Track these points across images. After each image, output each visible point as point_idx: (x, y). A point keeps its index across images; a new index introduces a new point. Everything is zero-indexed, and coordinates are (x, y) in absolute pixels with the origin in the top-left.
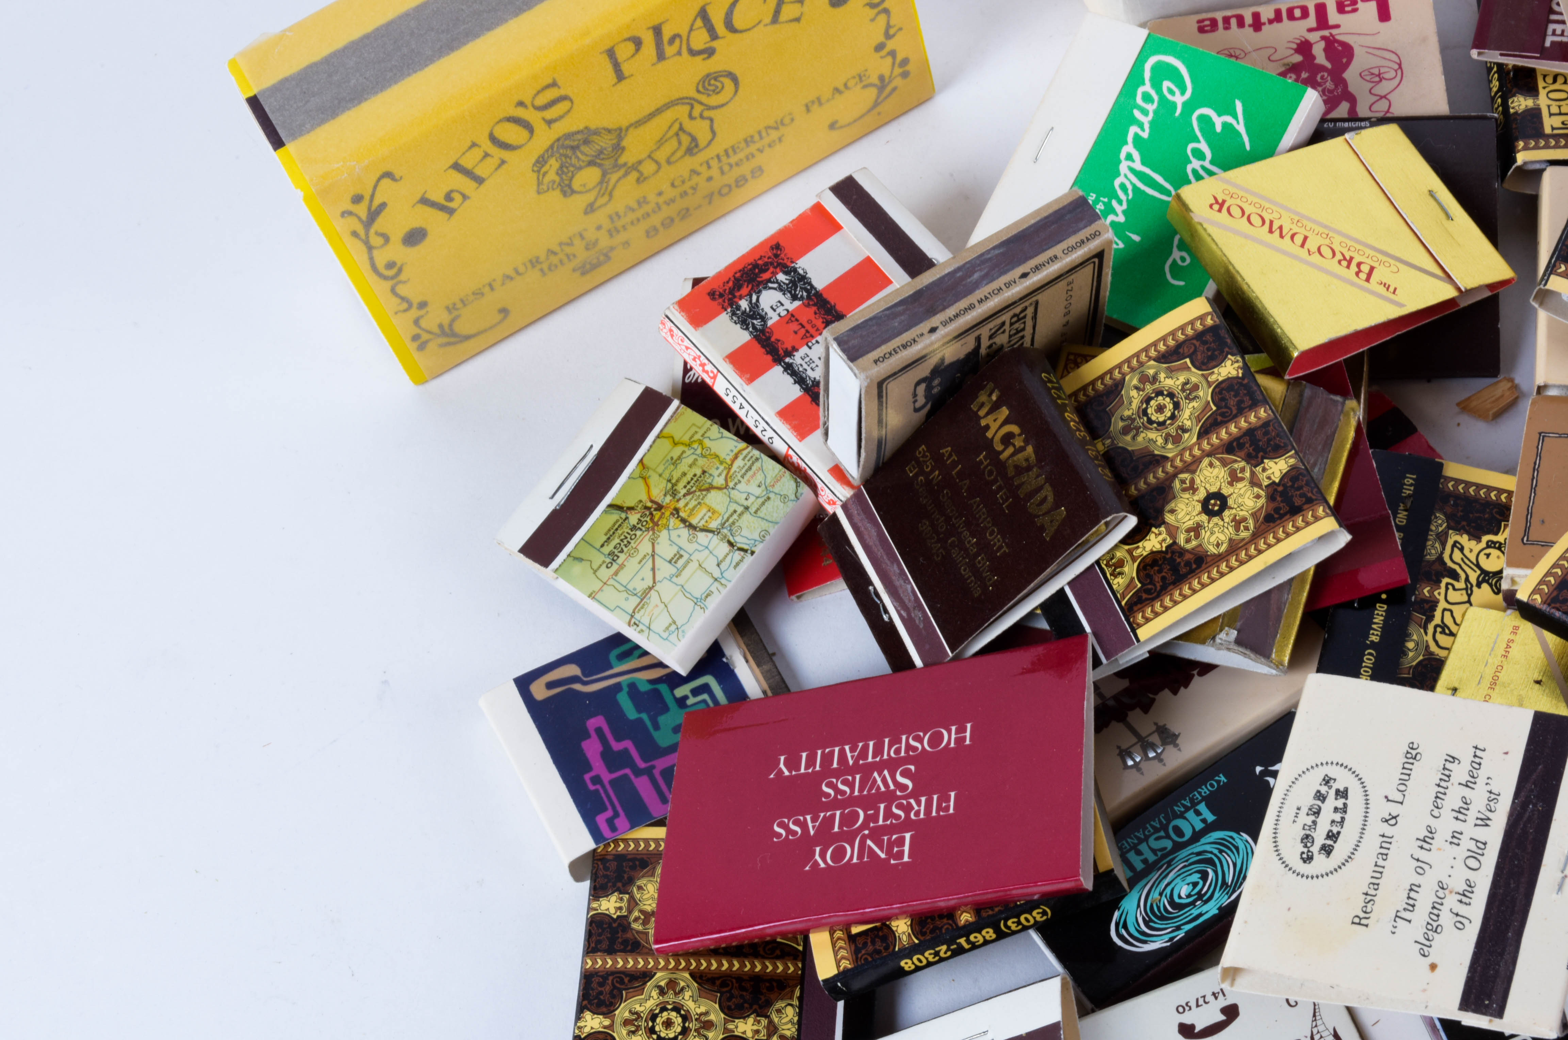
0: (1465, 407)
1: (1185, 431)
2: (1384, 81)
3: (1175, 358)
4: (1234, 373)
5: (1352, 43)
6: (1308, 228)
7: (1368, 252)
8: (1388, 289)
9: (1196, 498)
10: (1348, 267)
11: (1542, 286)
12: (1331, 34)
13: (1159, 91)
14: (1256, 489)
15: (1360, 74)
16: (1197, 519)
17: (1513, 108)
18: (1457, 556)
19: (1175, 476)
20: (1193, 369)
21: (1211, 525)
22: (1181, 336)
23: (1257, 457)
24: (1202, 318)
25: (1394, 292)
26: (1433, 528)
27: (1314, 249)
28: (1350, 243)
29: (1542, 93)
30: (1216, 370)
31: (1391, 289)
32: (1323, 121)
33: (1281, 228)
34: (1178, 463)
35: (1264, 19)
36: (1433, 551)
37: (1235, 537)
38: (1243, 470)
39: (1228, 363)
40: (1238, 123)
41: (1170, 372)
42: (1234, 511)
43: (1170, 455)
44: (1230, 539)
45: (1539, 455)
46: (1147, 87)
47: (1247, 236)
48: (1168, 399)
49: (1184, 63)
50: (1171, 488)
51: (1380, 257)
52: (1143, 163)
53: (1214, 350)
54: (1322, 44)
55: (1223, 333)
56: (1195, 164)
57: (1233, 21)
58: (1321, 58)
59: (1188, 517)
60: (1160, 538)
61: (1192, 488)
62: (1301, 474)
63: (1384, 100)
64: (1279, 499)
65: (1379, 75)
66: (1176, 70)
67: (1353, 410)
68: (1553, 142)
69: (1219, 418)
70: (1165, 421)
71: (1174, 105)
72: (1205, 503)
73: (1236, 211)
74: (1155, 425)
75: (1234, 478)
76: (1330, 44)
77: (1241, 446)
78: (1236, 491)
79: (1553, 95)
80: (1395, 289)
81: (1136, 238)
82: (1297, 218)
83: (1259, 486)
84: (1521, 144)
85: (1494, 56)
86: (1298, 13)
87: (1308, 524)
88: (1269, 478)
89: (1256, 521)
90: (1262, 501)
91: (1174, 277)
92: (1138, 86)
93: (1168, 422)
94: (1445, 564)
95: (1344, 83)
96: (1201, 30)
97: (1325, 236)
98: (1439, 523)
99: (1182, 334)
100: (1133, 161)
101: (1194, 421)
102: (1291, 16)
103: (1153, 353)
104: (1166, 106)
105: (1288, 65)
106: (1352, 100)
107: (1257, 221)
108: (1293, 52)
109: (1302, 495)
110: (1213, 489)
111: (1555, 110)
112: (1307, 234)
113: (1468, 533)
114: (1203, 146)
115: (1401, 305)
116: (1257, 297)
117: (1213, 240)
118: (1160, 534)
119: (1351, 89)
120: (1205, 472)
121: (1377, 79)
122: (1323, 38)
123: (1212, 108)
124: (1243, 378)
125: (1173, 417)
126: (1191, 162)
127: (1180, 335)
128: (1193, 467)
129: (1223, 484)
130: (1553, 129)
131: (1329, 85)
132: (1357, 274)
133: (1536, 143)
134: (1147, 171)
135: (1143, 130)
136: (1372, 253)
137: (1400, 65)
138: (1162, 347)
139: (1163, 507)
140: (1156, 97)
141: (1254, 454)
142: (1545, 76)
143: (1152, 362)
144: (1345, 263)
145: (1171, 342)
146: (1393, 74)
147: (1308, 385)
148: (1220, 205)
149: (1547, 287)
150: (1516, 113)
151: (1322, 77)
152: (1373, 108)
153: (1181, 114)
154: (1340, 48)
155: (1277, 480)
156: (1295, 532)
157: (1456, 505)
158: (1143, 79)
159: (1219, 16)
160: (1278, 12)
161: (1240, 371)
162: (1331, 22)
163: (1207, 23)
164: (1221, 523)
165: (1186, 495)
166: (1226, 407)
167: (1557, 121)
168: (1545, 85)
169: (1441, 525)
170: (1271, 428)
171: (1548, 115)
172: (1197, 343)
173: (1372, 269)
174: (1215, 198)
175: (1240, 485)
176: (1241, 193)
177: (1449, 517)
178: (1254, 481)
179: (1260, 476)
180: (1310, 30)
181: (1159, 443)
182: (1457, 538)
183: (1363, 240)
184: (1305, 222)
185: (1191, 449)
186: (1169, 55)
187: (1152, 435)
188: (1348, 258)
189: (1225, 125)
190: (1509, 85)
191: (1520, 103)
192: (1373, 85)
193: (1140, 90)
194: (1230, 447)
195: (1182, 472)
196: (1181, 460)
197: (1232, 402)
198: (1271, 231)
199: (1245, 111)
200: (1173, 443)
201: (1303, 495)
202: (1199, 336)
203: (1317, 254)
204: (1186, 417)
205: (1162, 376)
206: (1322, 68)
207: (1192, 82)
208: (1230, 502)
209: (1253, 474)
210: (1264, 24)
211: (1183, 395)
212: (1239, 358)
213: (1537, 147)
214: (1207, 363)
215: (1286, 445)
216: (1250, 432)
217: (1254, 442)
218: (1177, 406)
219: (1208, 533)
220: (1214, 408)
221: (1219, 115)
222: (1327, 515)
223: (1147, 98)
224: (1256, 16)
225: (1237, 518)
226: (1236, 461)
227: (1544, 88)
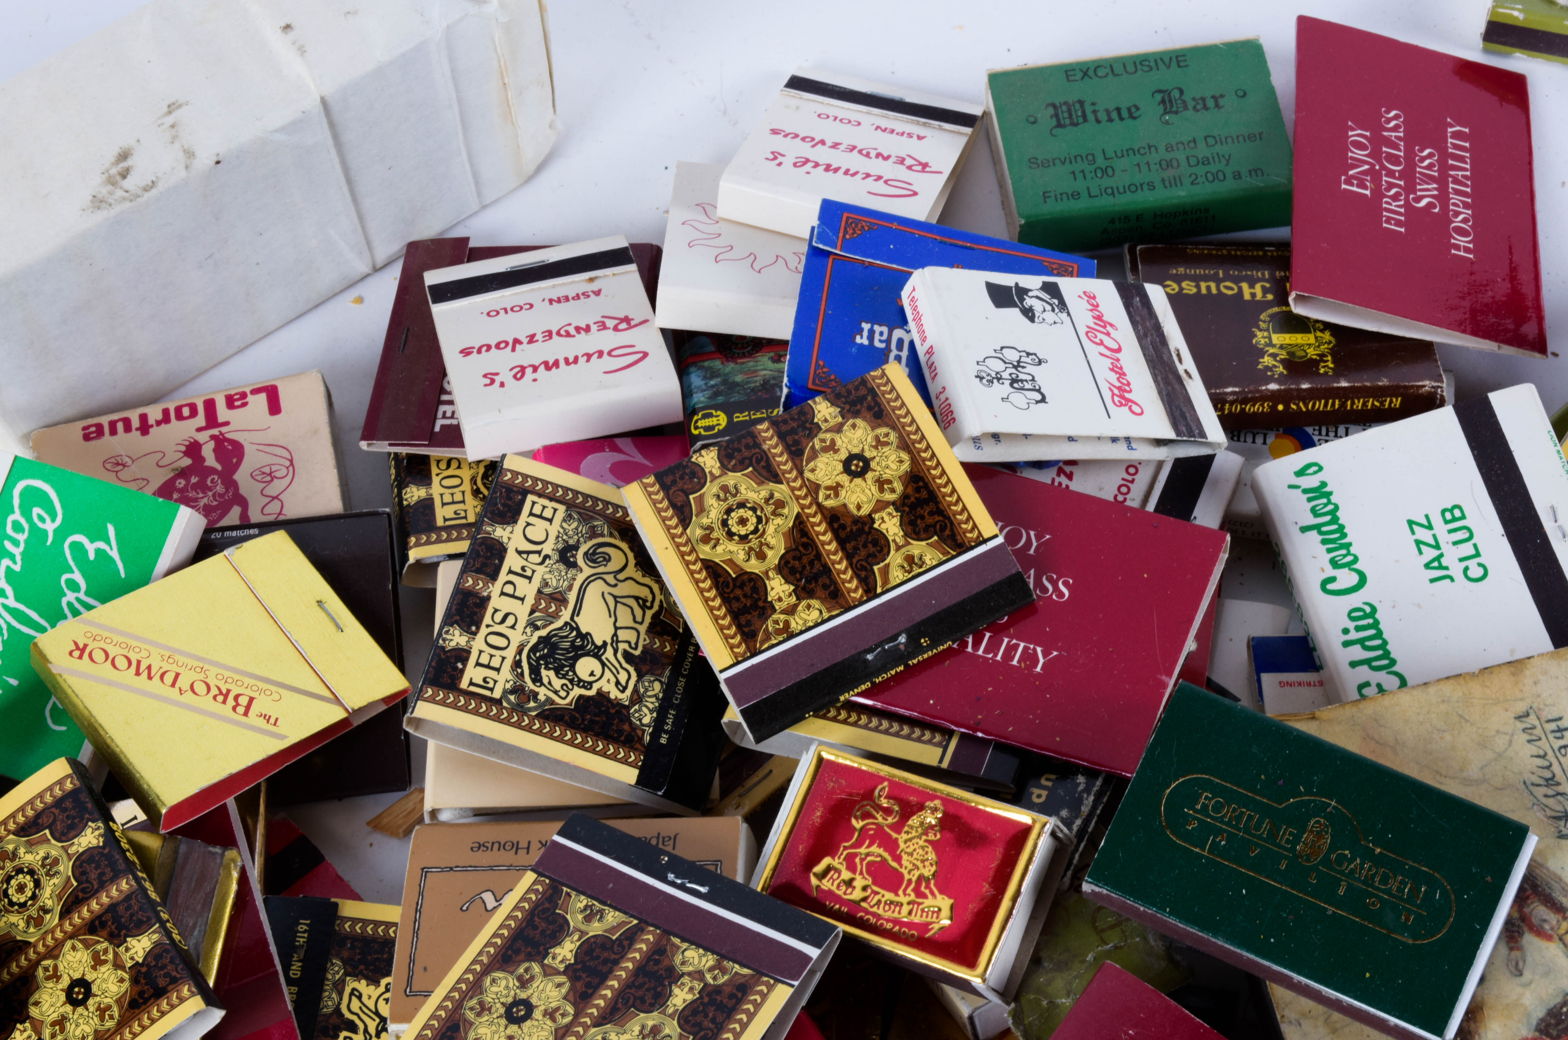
0: (376, 825)
1: (47, 911)
2: (275, 480)
3: (34, 830)
4: (94, 842)
5: (241, 441)
6: (180, 664)
7: (248, 681)
8: (268, 721)
9: (60, 986)
10: (224, 702)
11: (408, 714)
12: (220, 432)
13: (29, 519)
14: (119, 972)
15: (251, 474)
16: (62, 1010)
17: (406, 500)
18: (355, 1005)
19: (38, 963)
20: (53, 841)
21: (75, 1017)
22: (39, 805)
23: (119, 935)
24: (61, 782)
25: (275, 724)
26: (330, 977)
27: (186, 686)
28: (227, 674)
29: (436, 480)
30: (76, 841)
31: (272, 721)
32: (208, 531)
33: (149, 668)
34: (41, 948)
35: (151, 421)
36: (330, 1003)
37: (100, 1028)
38: (106, 951)
39: (89, 831)
40: (111, 549)
41: (30, 845)
42: (98, 999)
43: (32, 940)
44: (96, 1031)
45: (421, 894)
46: (17, 516)
47: (110, 683)
48: (28, 877)
49: (52, 486)
50: (34, 977)
51: (261, 685)
52: (17, 599)
53: (74, 818)
54: (212, 444)
55: (84, 797)
56: (70, 596)
57: (120, 426)
58: (210, 459)
59: (52, 1009)
60: (26, 1035)
61: (56, 976)
62: (166, 951)
63: (276, 501)
64: (143, 981)
65: (270, 474)
66: (45, 494)
67: (234, 861)
68: (444, 535)
69: (81, 895)
70: (26, 902)
71: (45, 532)
72: (69, 992)
73: (99, 656)
74: (16, 907)
75: (97, 962)
76: (220, 442)
77: (103, 925)
78: (100, 976)
79: (446, 482)
80: (277, 719)
81: (14, 682)
82: (167, 654)
83: (123, 968)
84: (413, 540)
85: (383, 447)
86: (186, 412)
87: (173, 1007)
88: (132, 958)
89: (121, 1008)
90: (126, 984)
91: (55, 722)
92: (7, 515)
93: (30, 903)
94: (343, 1015)
95: (235, 485)
96: (87, 438)
97: (199, 670)
98: (336, 970)
99: (41, 802)
100: (6, 597)
101: (55, 899)
102: (180, 417)
103: (12, 826)
104: (37, 534)
105: (177, 469)
106: (243, 503)
107: (121, 663)
108: (182, 455)
109: (165, 976)
110: (77, 976)
111: (447, 498)
112: (178, 670)
113: (366, 978)
114: (77, 577)
115: (283, 737)
116: (122, 752)
117: (73, 691)
118: (25, 1030)
119: (242, 491)
120: (68, 957)
121: (269, 478)
122: (213, 437)
123: (84, 535)
124: (103, 847)
125: (34, 897)
126: (65, 595)
127: (38, 803)
128: (56, 952)
129: (86, 969)
130: (445, 520)
131: (220, 489)
132: (234, 709)
133: (428, 538)
134: (21, 607)
135: (15, 563)
136: (252, 682)
137: (291, 461)
138: (21, 819)
139: (28, 999)
140: (26, 526)
141: (116, 932)
142: (438, 462)
143: (11, 837)
144: (220, 698)
145: (30, 813)
146: (284, 472)
147: (184, 839)
148: (81, 650)
149: (414, 715)
150: (408, 505)
151: (212, 481)
152: (266, 511)
153: (52, 543)
154: (230, 447)
155: (140, 961)
156: (161, 1017)
157: (353, 947)
158: (13, 507)
159: (105, 420)
160: (166, 412)
161: (101, 840)
162: (221, 419)
163: (93, 429)
164: (86, 1013)
165: (50, 984)
166: (88, 881)
167: (449, 511)
168: (439, 471)
169: (338, 972)
170: (133, 901)
171: (440, 505)
172: (56, 812)
173: (251, 700)
174: (76, 643)
175: (103, 969)
176: (105, 634)
177: (345, 962)
178: (118, 962)
179: (123, 957)
180: (199, 430)
181: (20, 928)
182: (355, 985)
183: (242, 668)
184: (177, 657)
185: (53, 931)
186: (38, 478)
187: (14, 918)
188: (224, 691)
189: (98, 551)
190: (403, 475)
191: (414, 494)
192: (265, 485)
193: (10, 519)
194: (93, 927)
195: (45, 958)
196: (44, 945)
197: (93, 876)
198: (138, 673)
199: (117, 535)
200: (36, 926)
201: (167, 975)
202: (59, 803)
203: (190, 692)
204: (47, 896)
205: (22, 850)
206: (212, 470)
207: (63, 507)
208: (94, 989)
209: (116, 954)
210: (152, 426)
211: (43, 871)
212: (101, 824)
213: (428, 543)
214: (65, 835)
215: (149, 919)
216: (112, 908)
217: (116, 919)
218: (37, 884)
219: (73, 1026)
220: (75, 884)
221: (92, 542)
222: (193, 994)
223: (17, 527)
224: (143, 418)
225: (102, 1006)
226: (98, 942)
227: (437, 475)
